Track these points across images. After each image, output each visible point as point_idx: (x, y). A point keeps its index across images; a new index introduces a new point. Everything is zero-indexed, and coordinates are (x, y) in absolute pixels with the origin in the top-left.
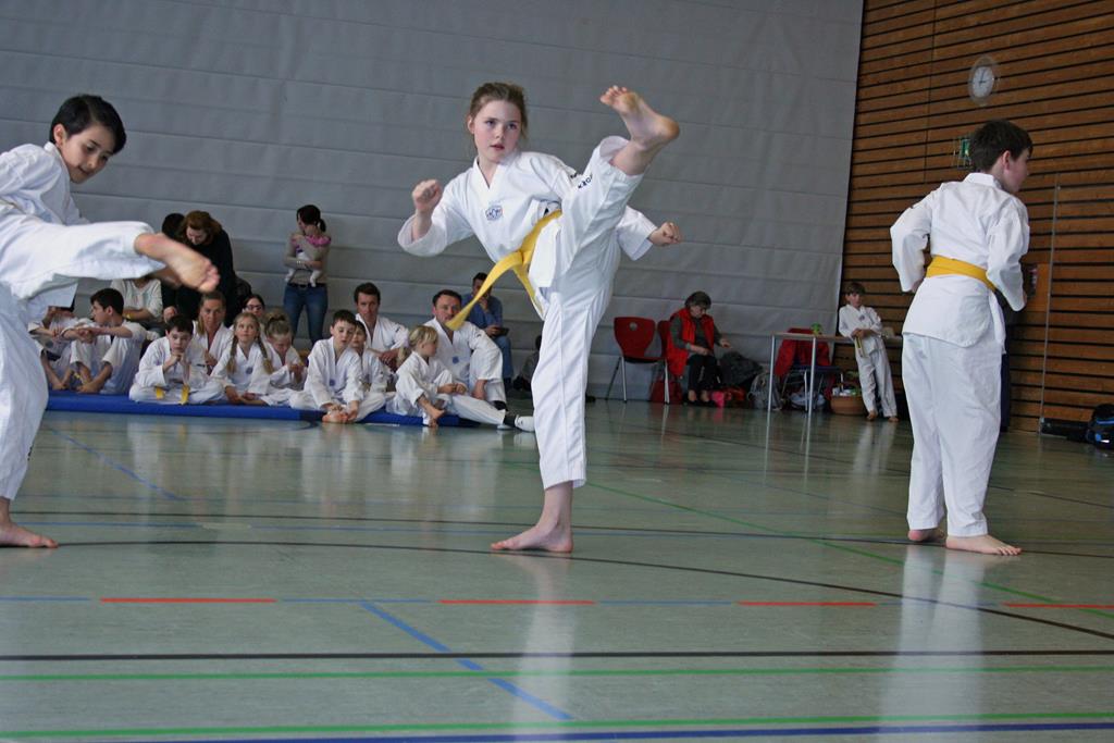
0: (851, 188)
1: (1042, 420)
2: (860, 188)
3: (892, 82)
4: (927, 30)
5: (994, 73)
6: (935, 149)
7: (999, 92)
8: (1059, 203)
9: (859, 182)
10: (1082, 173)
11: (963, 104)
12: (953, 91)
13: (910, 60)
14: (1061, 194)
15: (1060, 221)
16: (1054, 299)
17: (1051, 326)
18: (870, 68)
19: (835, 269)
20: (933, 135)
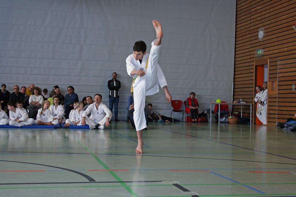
0: (235, 65)
1: (277, 123)
3: (243, 36)
4: (249, 22)
5: (264, 32)
6: (252, 53)
7: (265, 37)
8: (279, 65)
9: (237, 63)
10: (283, 57)
11: (257, 41)
12: (255, 38)
13: (246, 30)
14: (279, 63)
15: (279, 70)
16: (279, 90)
17: (278, 98)
18: (238, 33)
19: (231, 85)
20: (251, 49)
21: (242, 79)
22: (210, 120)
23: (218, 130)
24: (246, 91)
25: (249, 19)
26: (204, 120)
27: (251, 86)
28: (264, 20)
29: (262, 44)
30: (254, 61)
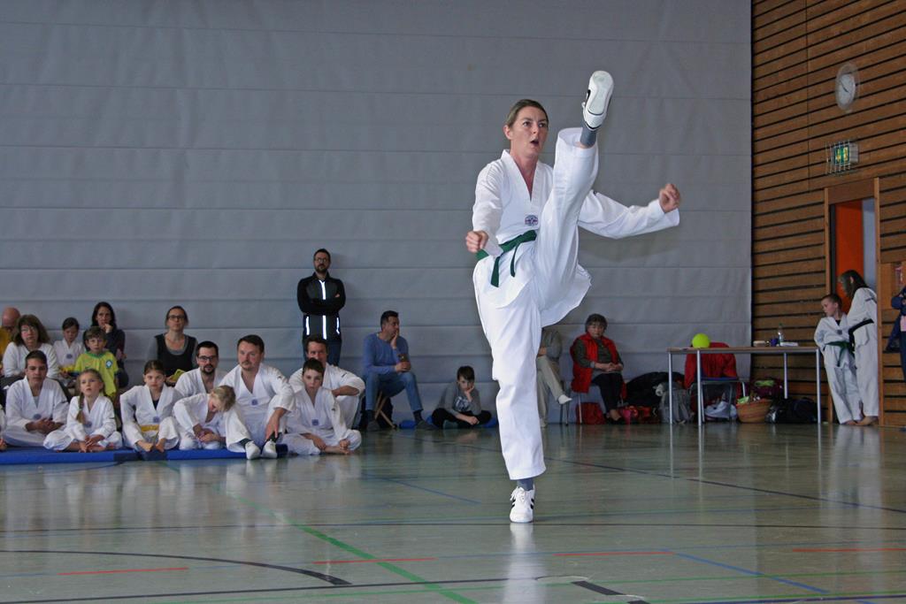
0: (754, 202)
2: (762, 201)
3: (779, 96)
4: (801, 43)
5: (856, 80)
6: (815, 158)
7: (860, 97)
9: (761, 195)
11: (833, 113)
12: (824, 101)
13: (791, 73)
18: (761, 84)
19: (744, 281)
20: (813, 144)
21: (782, 257)
22: (670, 413)
23: (697, 447)
24: (799, 301)
25: (800, 31)
26: (648, 415)
27: (814, 280)
28: (853, 37)
29: (853, 125)
30: (823, 189)
